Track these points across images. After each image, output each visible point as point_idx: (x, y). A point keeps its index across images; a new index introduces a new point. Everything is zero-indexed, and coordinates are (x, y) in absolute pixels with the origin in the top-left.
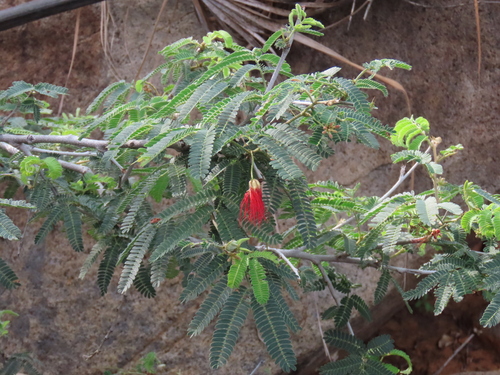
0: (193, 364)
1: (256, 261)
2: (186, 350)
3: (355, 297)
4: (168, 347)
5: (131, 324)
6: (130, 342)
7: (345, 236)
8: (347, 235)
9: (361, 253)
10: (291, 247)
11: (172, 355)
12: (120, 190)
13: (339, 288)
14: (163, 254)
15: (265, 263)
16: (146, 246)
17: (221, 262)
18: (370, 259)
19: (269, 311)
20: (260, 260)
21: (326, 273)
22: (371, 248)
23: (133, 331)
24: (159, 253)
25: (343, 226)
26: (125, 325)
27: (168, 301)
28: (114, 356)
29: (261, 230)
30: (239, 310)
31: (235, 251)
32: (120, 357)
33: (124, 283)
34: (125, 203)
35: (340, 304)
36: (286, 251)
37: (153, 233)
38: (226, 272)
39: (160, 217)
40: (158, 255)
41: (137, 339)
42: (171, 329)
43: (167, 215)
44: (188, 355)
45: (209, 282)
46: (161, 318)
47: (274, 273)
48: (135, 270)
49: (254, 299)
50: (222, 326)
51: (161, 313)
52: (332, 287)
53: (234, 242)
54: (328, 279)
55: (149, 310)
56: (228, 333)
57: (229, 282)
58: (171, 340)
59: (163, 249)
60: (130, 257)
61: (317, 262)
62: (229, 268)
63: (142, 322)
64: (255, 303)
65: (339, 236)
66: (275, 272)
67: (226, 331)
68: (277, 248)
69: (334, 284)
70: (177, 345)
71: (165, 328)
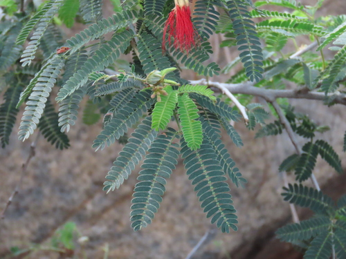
0: (126, 239)
1: (187, 97)
2: (117, 222)
3: (321, 142)
4: (95, 218)
5: (46, 190)
6: (46, 214)
7: (304, 65)
8: (308, 64)
9: (325, 86)
10: (239, 81)
11: (100, 229)
12: (23, 14)
13: (300, 131)
14: (73, 91)
15: (199, 100)
16: (52, 81)
17: (144, 100)
18: (338, 93)
19: (203, 158)
20: (192, 95)
21: (283, 113)
22: (336, 79)
23: (50, 199)
24: (68, 90)
25: (304, 53)
26: (39, 193)
27: (94, 160)
28: (26, 232)
29: (193, 59)
30: (166, 158)
31: (158, 83)
32: (33, 233)
33: (26, 128)
34: (26, 31)
35: (301, 152)
36: (232, 86)
37: (61, 65)
38: (150, 111)
39: (69, 46)
40: (66, 92)
41: (55, 210)
42: (97, 197)
43: (77, 42)
44: (120, 229)
45: (129, 125)
46: (85, 183)
47: (210, 112)
48: (39, 112)
49: (184, 144)
50: (145, 178)
51: (85, 176)
52: (290, 129)
53: (157, 72)
54: (285, 120)
55: (70, 172)
56: (153, 186)
57: (153, 122)
58: (97, 210)
59: (72, 85)
60: (33, 95)
61: (271, 98)
62: (153, 106)
63: (60, 187)
64: (185, 148)
65: (297, 66)
66: (212, 111)
67: (150, 184)
68: (220, 81)
69: (294, 127)
70: (106, 216)
71: (90, 195)
